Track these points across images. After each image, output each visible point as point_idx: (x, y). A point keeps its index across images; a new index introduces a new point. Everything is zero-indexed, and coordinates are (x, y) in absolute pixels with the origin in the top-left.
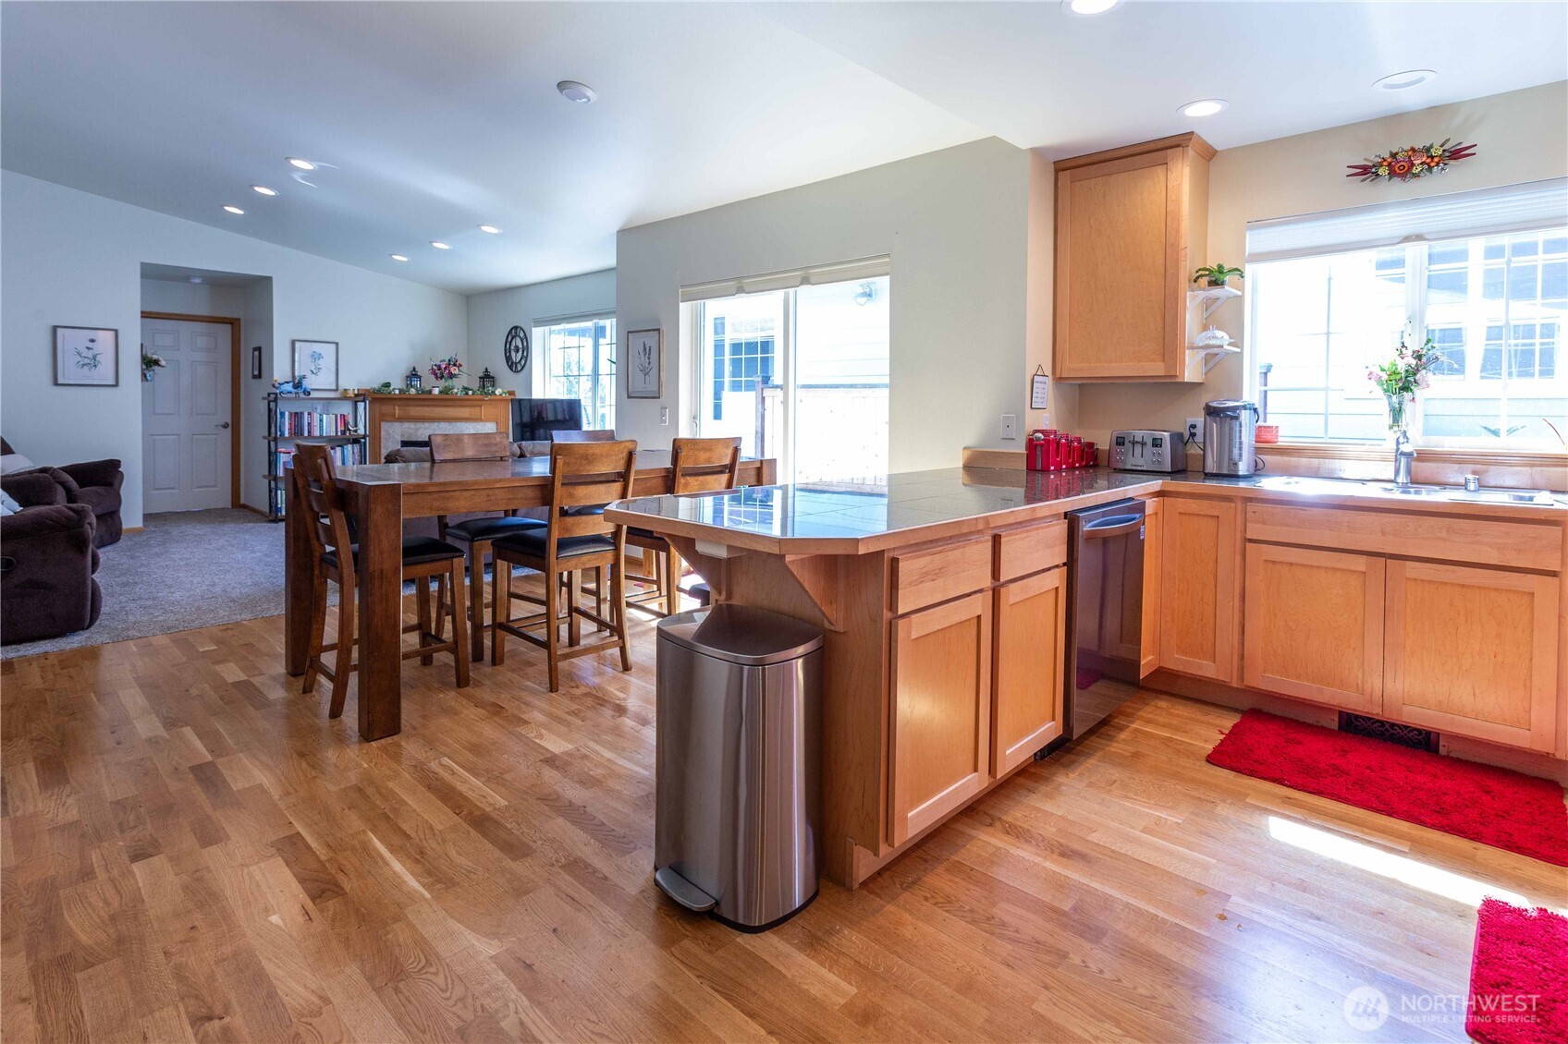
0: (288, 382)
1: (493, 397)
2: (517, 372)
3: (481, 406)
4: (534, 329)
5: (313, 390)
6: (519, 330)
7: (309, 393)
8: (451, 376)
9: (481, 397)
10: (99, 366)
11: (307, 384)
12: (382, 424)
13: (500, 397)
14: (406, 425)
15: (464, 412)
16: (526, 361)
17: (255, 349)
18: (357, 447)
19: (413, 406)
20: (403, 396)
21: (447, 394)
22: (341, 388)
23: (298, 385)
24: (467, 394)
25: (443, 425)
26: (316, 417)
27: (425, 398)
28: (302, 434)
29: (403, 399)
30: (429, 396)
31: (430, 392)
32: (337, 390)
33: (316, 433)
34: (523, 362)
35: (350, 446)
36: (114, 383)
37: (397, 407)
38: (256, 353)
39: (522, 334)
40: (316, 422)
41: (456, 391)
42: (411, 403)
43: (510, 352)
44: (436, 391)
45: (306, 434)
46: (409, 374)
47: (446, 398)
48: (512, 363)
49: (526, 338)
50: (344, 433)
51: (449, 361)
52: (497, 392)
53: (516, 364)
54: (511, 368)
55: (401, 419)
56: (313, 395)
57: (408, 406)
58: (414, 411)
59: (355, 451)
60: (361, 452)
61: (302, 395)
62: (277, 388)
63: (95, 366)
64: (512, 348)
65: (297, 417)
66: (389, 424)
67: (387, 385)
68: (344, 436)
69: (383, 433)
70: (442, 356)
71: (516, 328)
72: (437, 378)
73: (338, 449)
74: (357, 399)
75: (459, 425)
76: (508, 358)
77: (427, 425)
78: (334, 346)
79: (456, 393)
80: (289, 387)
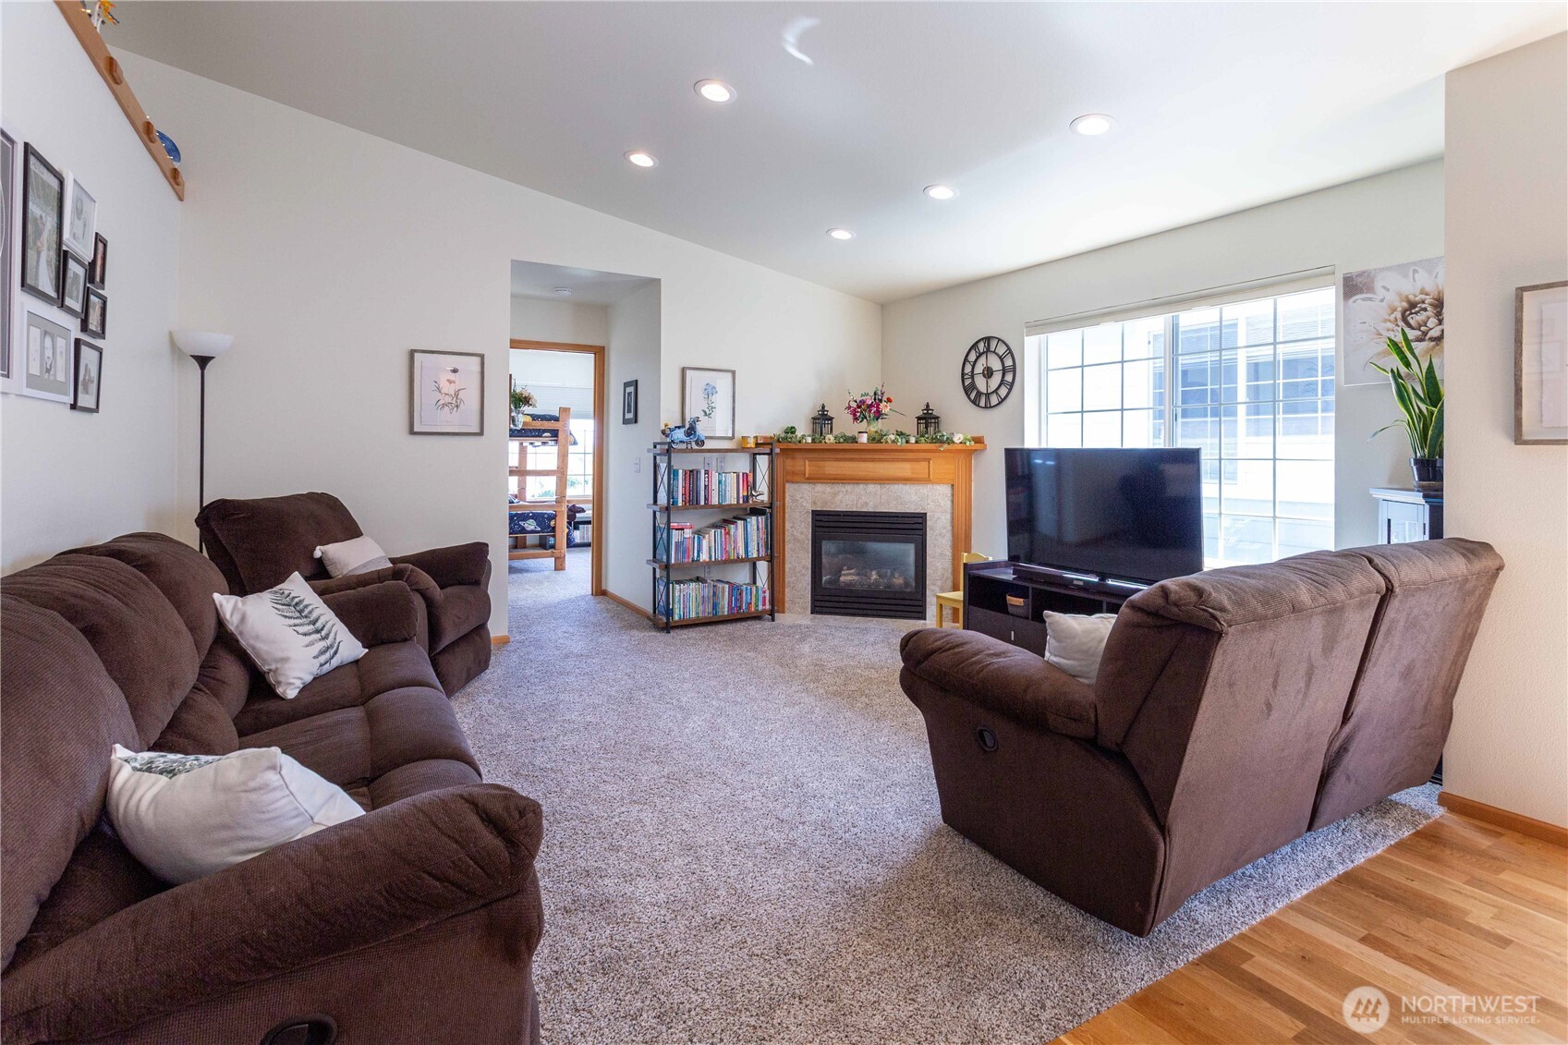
0: (679, 427)
1: (951, 447)
2: (988, 407)
3: (928, 460)
4: (1026, 339)
5: (707, 438)
6: (993, 344)
7: (703, 442)
8: (879, 415)
9: (932, 446)
10: (462, 406)
11: (702, 430)
12: (787, 485)
13: (961, 447)
14: (819, 487)
15: (904, 469)
16: (1010, 390)
17: (626, 385)
18: (762, 519)
19: (830, 460)
20: (818, 446)
21: (879, 442)
22: (738, 435)
23: (691, 431)
24: (907, 442)
25: (872, 488)
26: (715, 477)
27: (848, 448)
28: (698, 502)
29: (817, 451)
30: (855, 446)
31: (854, 440)
32: (733, 437)
33: (715, 501)
34: (1003, 391)
35: (754, 518)
36: (477, 431)
37: (807, 462)
38: (631, 389)
39: (1001, 350)
40: (715, 485)
41: (893, 437)
42: (826, 455)
43: (972, 377)
44: (864, 438)
45: (702, 503)
46: (816, 414)
47: (877, 449)
48: (979, 394)
49: (1011, 353)
50: (746, 499)
51: (875, 394)
52: (956, 439)
53: (988, 395)
54: (975, 402)
55: (813, 479)
56: (709, 445)
57: (823, 460)
58: (832, 467)
59: (760, 527)
60: (767, 528)
61: (695, 447)
62: (667, 436)
63: (457, 406)
64: (979, 369)
65: (692, 475)
66: (796, 486)
67: (792, 430)
68: (744, 506)
69: (788, 499)
70: (861, 388)
71: (988, 340)
72: (856, 419)
73: (740, 523)
74: (756, 451)
75: (897, 488)
76: (969, 389)
77: (849, 487)
78: (730, 375)
79: (893, 442)
80: (679, 435)
